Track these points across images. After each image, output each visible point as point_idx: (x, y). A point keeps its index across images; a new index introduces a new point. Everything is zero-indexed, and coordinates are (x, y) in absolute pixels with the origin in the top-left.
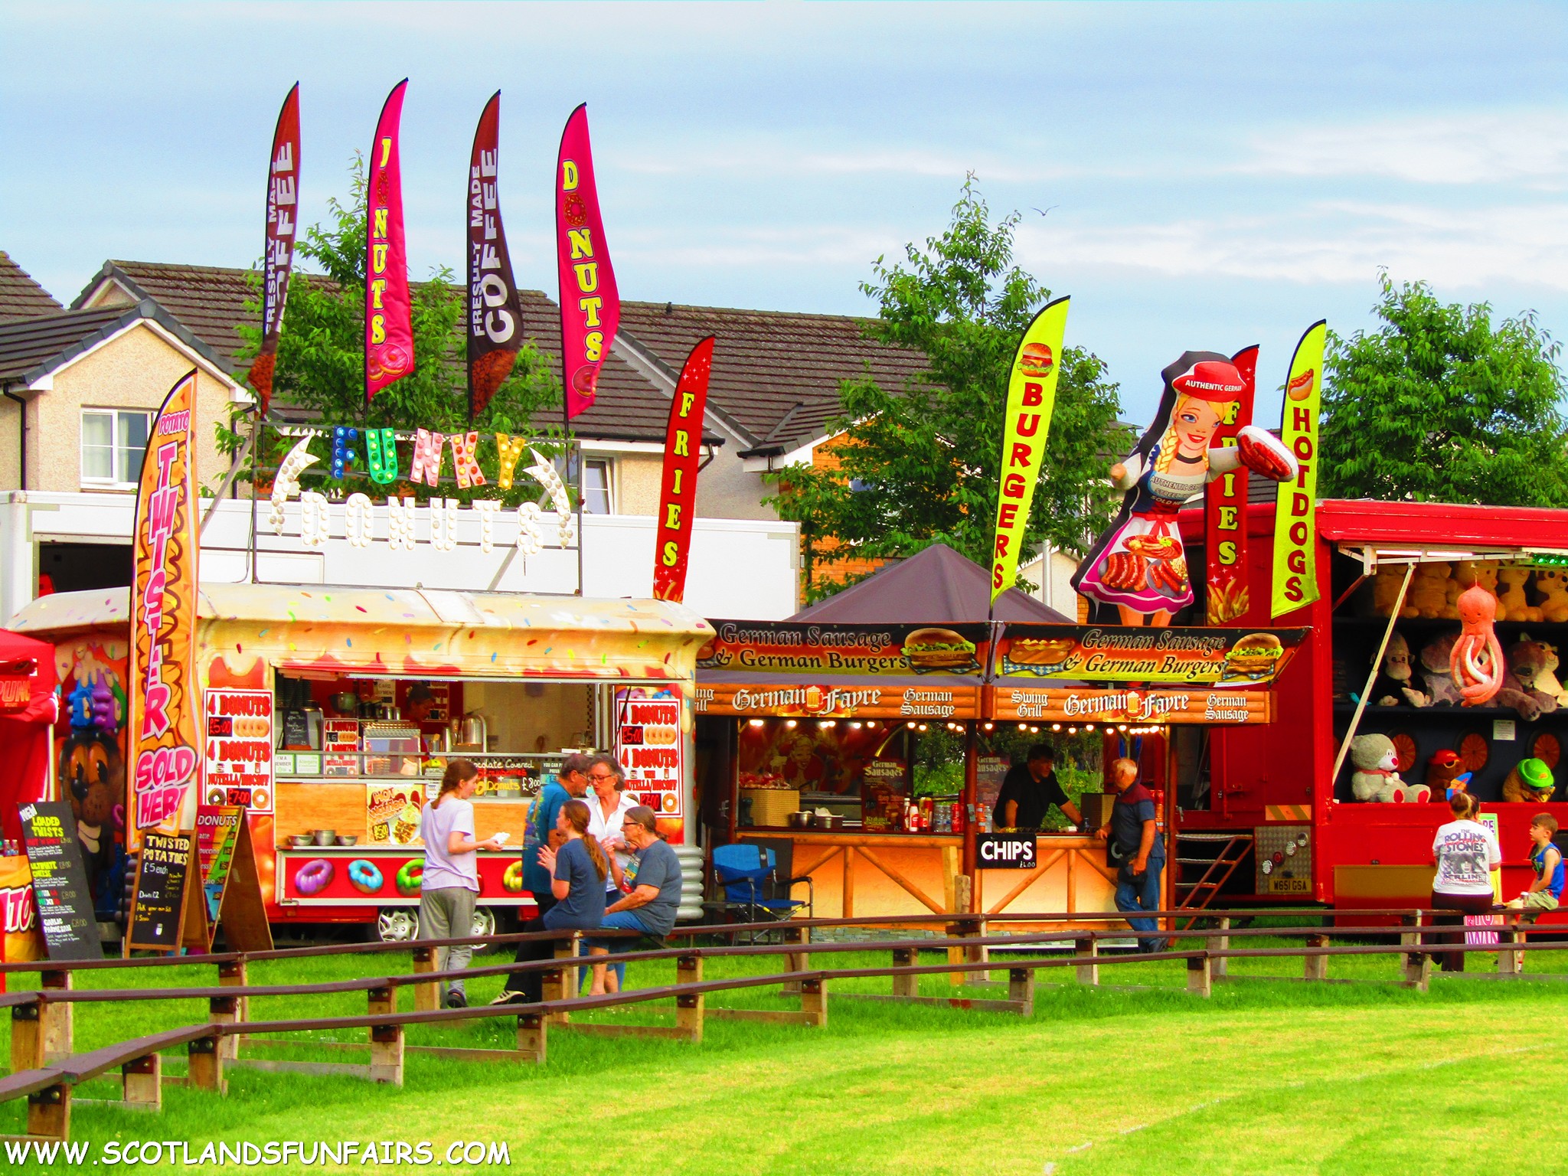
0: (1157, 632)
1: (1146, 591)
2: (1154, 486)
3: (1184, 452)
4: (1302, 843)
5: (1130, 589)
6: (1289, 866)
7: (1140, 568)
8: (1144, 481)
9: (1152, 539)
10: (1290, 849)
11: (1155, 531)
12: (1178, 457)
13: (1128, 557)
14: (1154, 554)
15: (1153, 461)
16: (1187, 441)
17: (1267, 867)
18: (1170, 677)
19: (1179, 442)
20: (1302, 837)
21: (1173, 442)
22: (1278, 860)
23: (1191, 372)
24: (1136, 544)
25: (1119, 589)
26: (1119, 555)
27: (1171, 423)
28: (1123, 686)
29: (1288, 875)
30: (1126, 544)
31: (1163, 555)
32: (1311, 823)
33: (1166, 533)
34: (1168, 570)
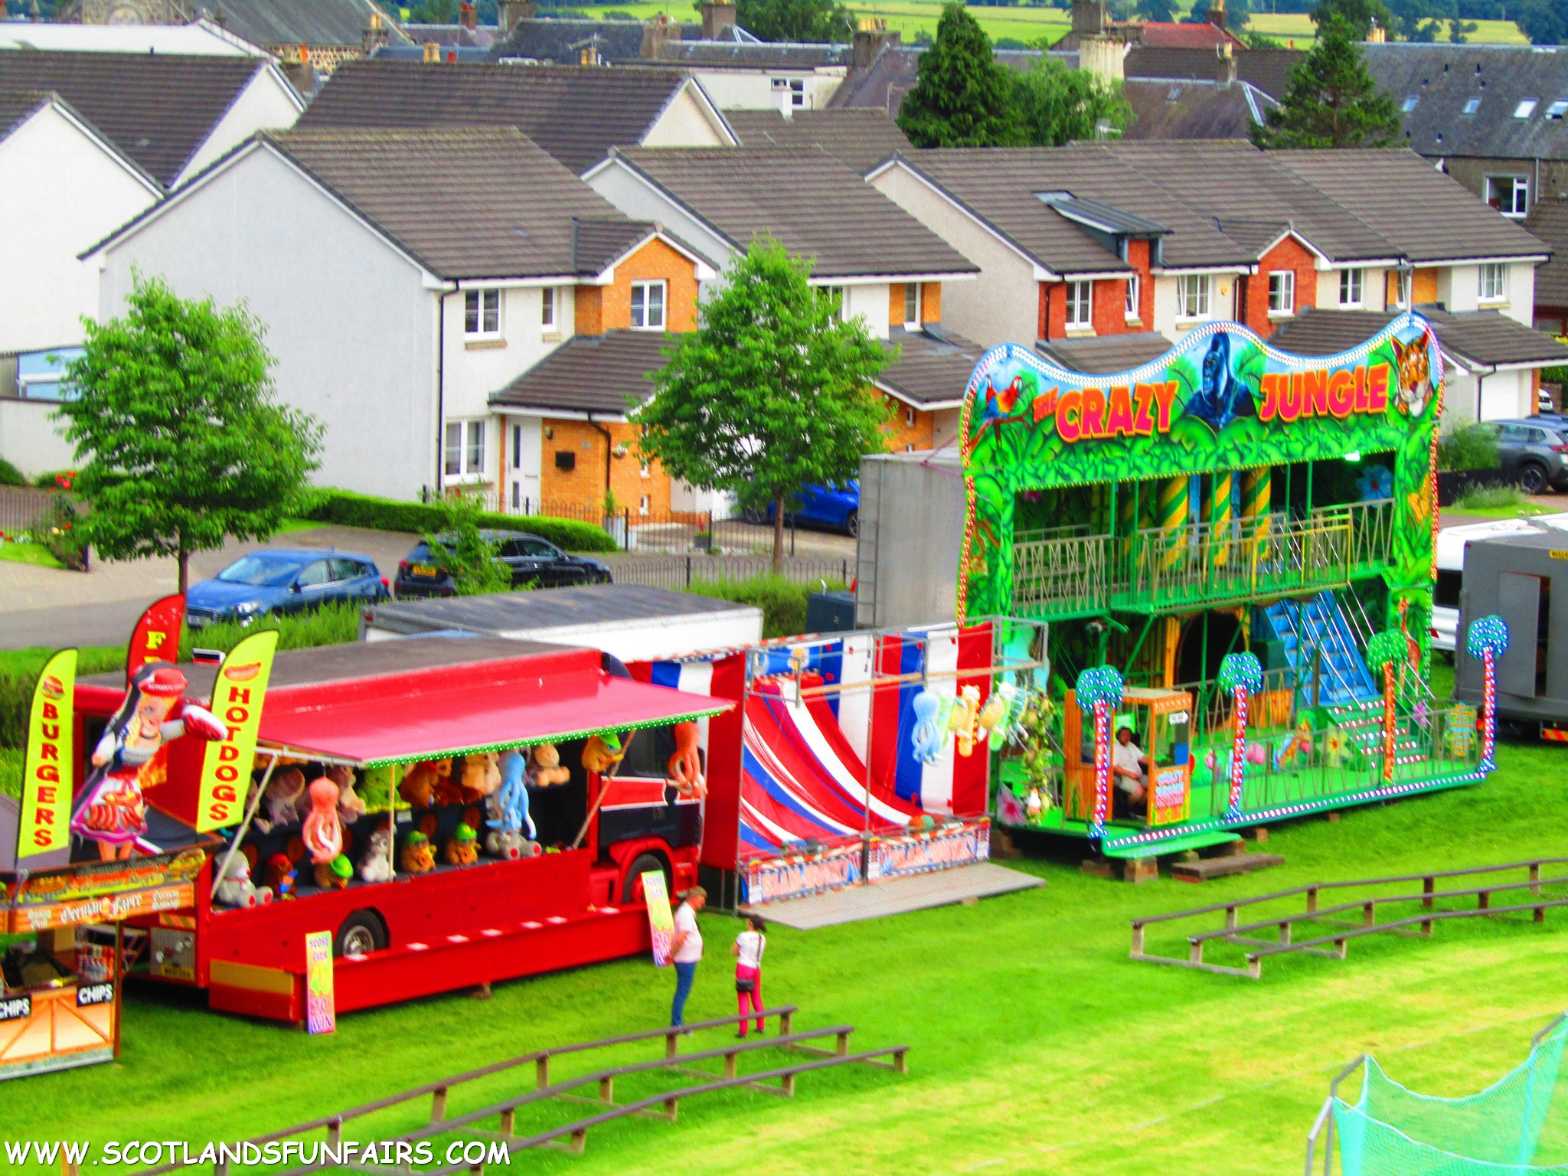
0: (126, 863)
1: (118, 830)
2: (124, 756)
3: (146, 732)
4: (188, 944)
5: (108, 830)
6: (177, 959)
7: (114, 815)
8: (117, 755)
9: (122, 793)
10: (179, 946)
11: (124, 788)
12: (142, 735)
13: (106, 807)
14: (123, 804)
15: (124, 739)
16: (147, 724)
17: (159, 956)
18: (132, 886)
19: (142, 725)
20: (187, 939)
21: (138, 726)
22: (169, 953)
23: (151, 678)
24: (111, 798)
25: (99, 829)
26: (99, 807)
27: (136, 712)
28: (99, 897)
29: (176, 965)
30: (104, 798)
31: (130, 805)
32: (195, 932)
33: (131, 787)
34: (133, 815)
